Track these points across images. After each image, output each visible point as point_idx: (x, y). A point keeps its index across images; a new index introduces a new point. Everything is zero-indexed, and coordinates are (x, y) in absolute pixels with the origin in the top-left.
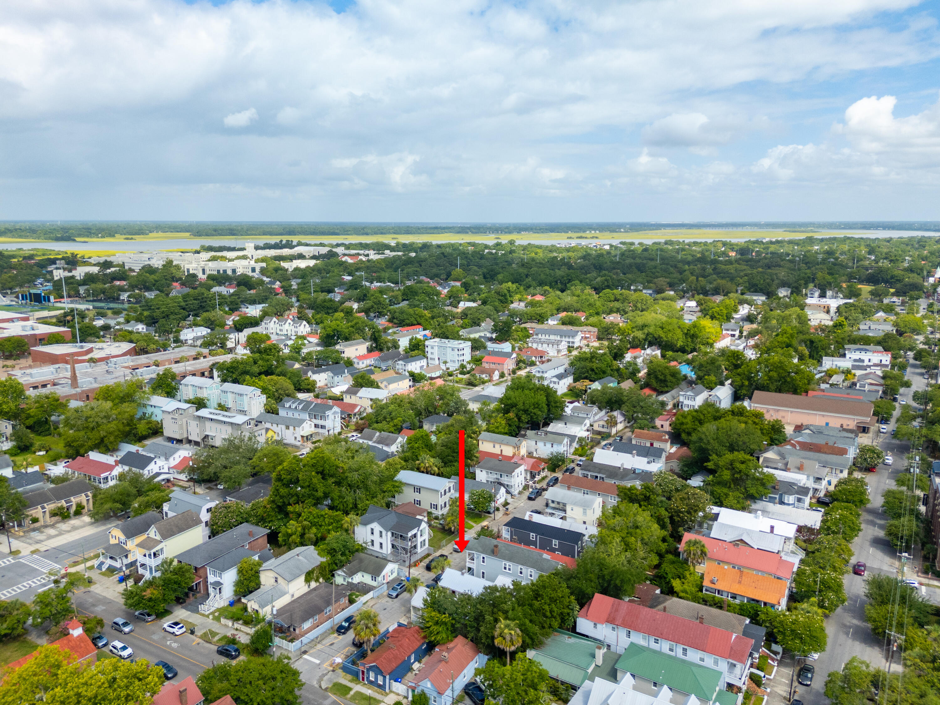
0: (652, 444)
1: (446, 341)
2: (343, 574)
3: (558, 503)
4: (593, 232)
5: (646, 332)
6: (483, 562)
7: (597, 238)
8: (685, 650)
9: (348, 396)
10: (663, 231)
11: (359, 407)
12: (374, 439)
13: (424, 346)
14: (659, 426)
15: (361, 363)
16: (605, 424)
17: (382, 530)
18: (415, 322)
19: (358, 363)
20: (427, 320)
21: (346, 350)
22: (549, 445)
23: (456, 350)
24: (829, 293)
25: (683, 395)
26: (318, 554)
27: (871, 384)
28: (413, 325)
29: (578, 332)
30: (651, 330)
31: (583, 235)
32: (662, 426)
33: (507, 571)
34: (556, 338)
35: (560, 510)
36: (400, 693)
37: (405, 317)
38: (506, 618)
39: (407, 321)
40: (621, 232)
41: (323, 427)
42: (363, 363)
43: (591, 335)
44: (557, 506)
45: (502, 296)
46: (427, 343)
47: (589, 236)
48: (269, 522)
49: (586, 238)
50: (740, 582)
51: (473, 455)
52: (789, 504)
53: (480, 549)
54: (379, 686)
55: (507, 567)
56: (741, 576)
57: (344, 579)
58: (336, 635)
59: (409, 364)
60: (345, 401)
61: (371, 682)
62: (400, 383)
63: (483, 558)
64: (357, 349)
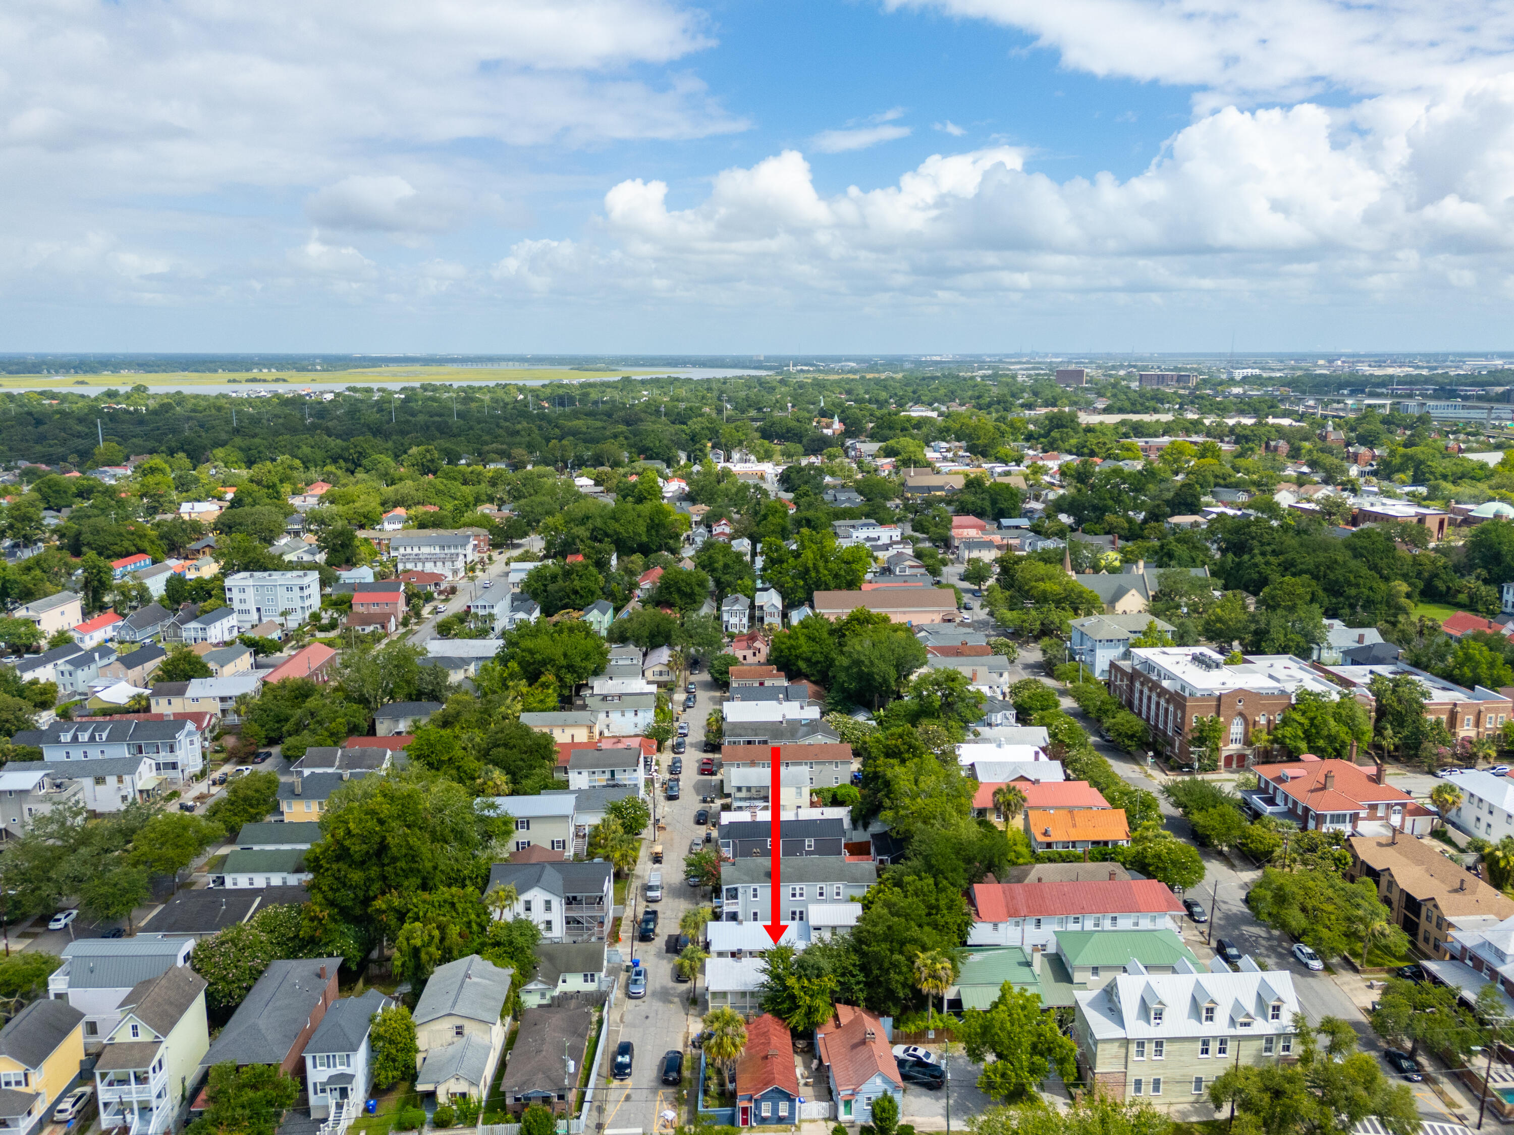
0: (762, 684)
1: (266, 574)
2: (541, 986)
3: (749, 789)
4: (265, 371)
5: (591, 527)
6: (755, 896)
7: (284, 380)
8: (1114, 919)
9: (163, 701)
10: (384, 369)
11: (208, 717)
12: (337, 763)
13: (223, 589)
14: (741, 659)
15: (87, 638)
16: (665, 669)
17: (548, 896)
18: (133, 549)
19: (82, 640)
20: (153, 542)
21: (43, 616)
22: (630, 715)
23: (296, 590)
24: (736, 456)
25: (728, 611)
26: (495, 965)
27: (911, 567)
28: (128, 554)
29: (469, 537)
30: (599, 523)
31: (260, 376)
32: (745, 658)
33: (798, 898)
34: (433, 551)
35: (755, 799)
36: (816, 1117)
37: (110, 539)
38: (924, 949)
39: (117, 549)
40: (316, 370)
41: (174, 766)
42: (91, 639)
43: (480, 541)
44: (748, 795)
45: (268, 487)
46: (228, 582)
47: (269, 378)
48: (326, 944)
49: (265, 381)
50: (1074, 826)
51: (551, 752)
52: (997, 725)
53: (746, 878)
54: (781, 1120)
55: (798, 892)
56: (1073, 818)
57: (543, 996)
58: (616, 1083)
59: (212, 626)
60: (155, 709)
61: (763, 1121)
62: (238, 661)
63: (755, 890)
64: (63, 613)
